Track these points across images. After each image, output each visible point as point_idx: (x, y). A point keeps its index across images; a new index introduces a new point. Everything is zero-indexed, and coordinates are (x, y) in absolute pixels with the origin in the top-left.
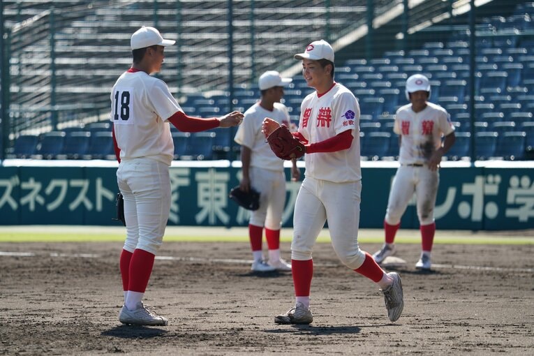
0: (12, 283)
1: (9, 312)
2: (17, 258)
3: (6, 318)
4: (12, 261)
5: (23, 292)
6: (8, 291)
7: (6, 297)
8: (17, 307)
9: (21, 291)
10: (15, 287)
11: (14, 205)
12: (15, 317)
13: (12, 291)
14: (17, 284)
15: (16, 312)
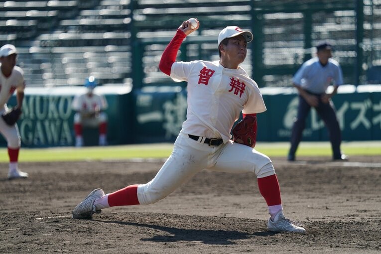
0: (369, 188)
1: (368, 213)
2: (372, 168)
3: (366, 218)
4: (368, 171)
5: (378, 197)
6: (366, 195)
7: (365, 201)
8: (374, 209)
9: (377, 196)
10: (372, 192)
11: (367, 124)
12: (373, 217)
13: (369, 196)
14: (372, 190)
15: (374, 213)
